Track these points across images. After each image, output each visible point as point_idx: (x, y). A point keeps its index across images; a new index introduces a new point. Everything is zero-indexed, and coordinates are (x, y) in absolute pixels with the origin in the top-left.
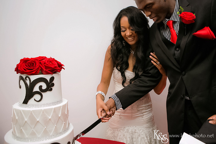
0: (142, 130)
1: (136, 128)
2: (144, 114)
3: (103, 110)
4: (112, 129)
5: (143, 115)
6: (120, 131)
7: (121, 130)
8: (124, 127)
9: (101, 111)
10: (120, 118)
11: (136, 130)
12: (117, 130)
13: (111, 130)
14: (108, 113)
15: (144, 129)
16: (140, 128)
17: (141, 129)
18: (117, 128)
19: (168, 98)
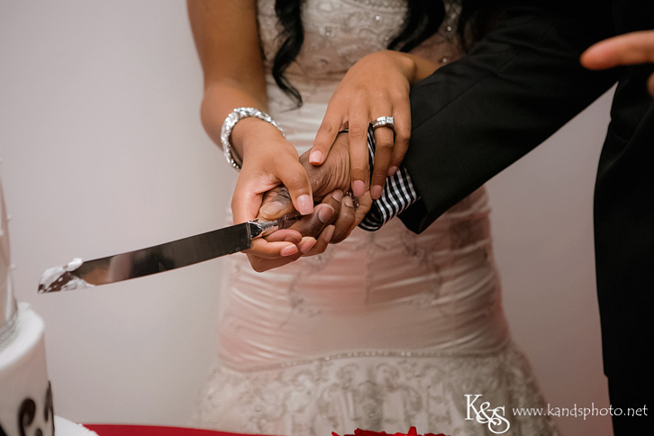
0: (432, 373)
1: (392, 362)
2: (445, 273)
3: (280, 184)
4: (240, 375)
5: (441, 281)
6: (294, 380)
7: (301, 378)
8: (322, 360)
9: (264, 195)
10: (294, 305)
11: (397, 374)
12: (279, 379)
13: (236, 382)
14: (304, 203)
15: (447, 369)
16: (422, 362)
17: (428, 367)
18: (271, 367)
19: (610, 164)
